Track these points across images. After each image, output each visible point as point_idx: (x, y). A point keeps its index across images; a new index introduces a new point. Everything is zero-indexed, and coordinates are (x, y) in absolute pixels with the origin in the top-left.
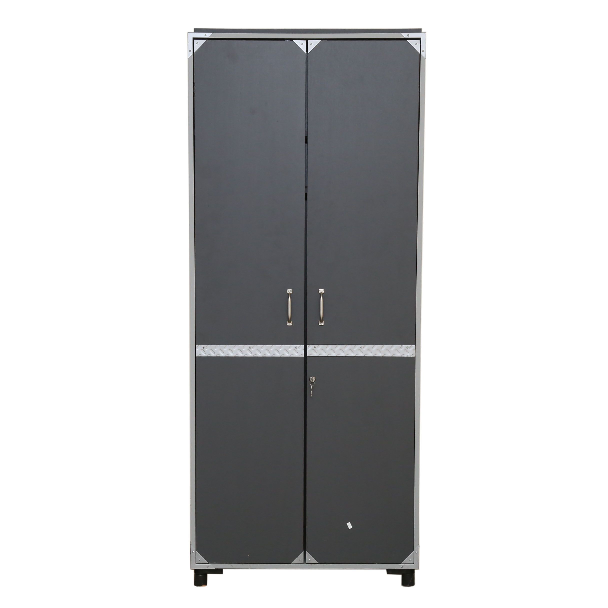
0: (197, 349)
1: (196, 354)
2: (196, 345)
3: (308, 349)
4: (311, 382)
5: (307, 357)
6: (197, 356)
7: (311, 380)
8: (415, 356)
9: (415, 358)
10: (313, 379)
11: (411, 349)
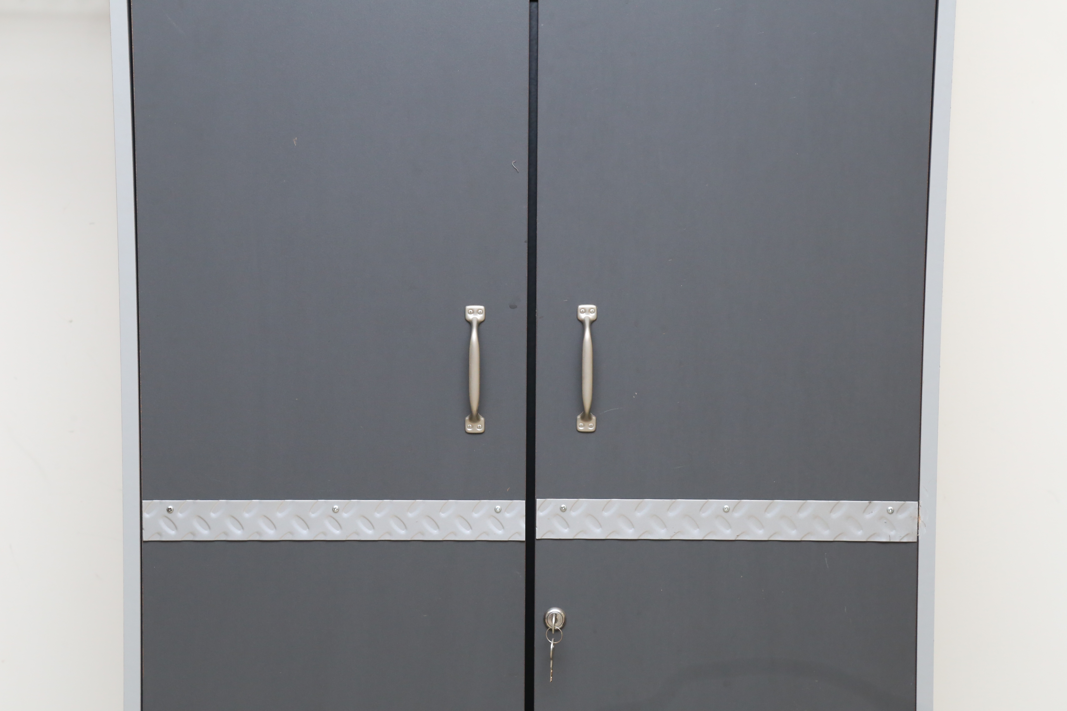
0: (145, 515)
1: (143, 531)
2: (143, 501)
3: (540, 514)
4: (551, 630)
5: (536, 543)
6: (145, 539)
7: (549, 622)
8: (915, 540)
9: (916, 544)
10: (556, 619)
11: (901, 516)
